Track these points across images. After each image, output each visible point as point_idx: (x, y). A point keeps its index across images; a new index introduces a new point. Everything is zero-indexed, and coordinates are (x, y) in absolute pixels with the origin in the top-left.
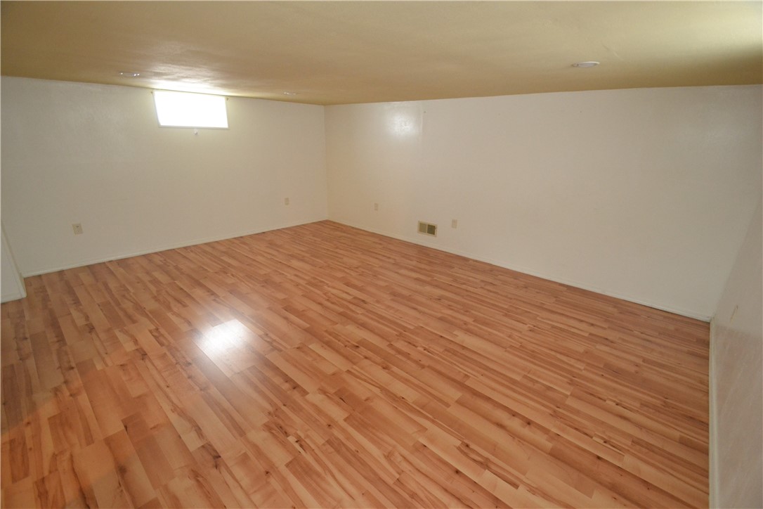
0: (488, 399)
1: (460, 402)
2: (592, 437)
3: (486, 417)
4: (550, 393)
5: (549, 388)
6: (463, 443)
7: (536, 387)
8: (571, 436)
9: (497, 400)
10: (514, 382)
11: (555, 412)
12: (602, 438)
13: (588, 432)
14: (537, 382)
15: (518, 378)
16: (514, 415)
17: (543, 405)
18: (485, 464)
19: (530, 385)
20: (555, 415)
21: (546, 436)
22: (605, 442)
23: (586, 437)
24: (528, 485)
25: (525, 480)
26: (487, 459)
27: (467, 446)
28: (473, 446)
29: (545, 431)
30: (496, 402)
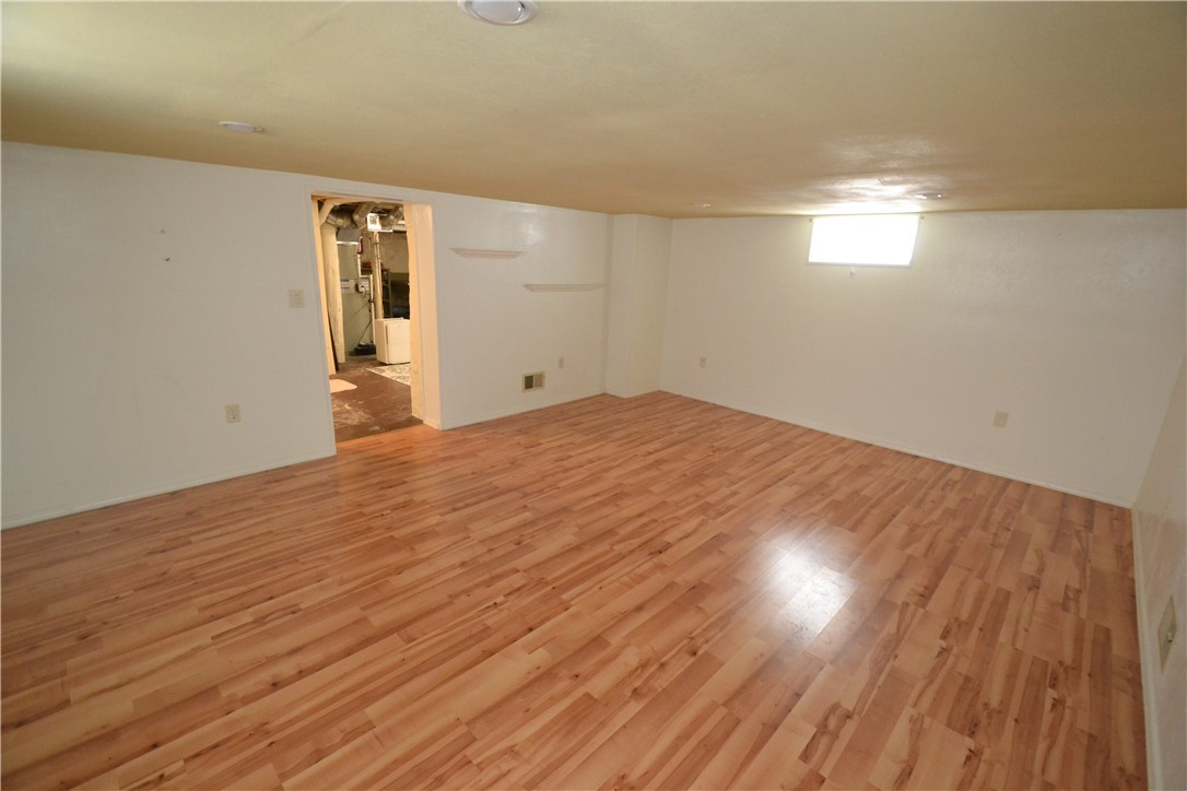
0: (349, 652)
1: (363, 620)
2: (186, 761)
3: (319, 641)
4: (306, 748)
5: (319, 755)
6: (300, 610)
7: (335, 734)
8: (212, 731)
9: (340, 662)
10: (368, 700)
11: (267, 733)
12: (171, 777)
13: (196, 762)
14: (345, 741)
15: (372, 711)
16: (301, 672)
17: (291, 722)
18: (260, 621)
19: (347, 724)
20: (261, 730)
21: (240, 695)
22: (162, 776)
23: (193, 753)
24: (206, 647)
25: (213, 647)
26: (265, 624)
27: (294, 613)
28: (291, 616)
29: (247, 700)
30: (336, 661)
